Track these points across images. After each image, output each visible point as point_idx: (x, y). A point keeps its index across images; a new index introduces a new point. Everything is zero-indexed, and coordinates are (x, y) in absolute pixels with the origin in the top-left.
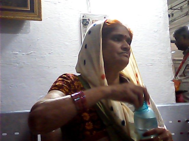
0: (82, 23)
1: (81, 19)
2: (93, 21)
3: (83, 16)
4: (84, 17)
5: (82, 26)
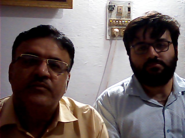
0: (108, 9)
1: (107, 5)
2: (118, 7)
3: (110, 3)
5: (108, 12)
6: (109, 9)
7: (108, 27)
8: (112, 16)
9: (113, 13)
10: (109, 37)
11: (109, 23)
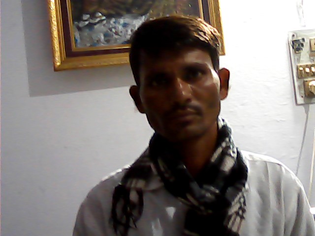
0: (291, 48)
1: (289, 40)
2: (310, 40)
3: (293, 36)
4: (295, 35)
5: (293, 52)
6: (293, 48)
7: (297, 81)
8: (301, 59)
9: (302, 54)
10: (302, 99)
11: (297, 73)
